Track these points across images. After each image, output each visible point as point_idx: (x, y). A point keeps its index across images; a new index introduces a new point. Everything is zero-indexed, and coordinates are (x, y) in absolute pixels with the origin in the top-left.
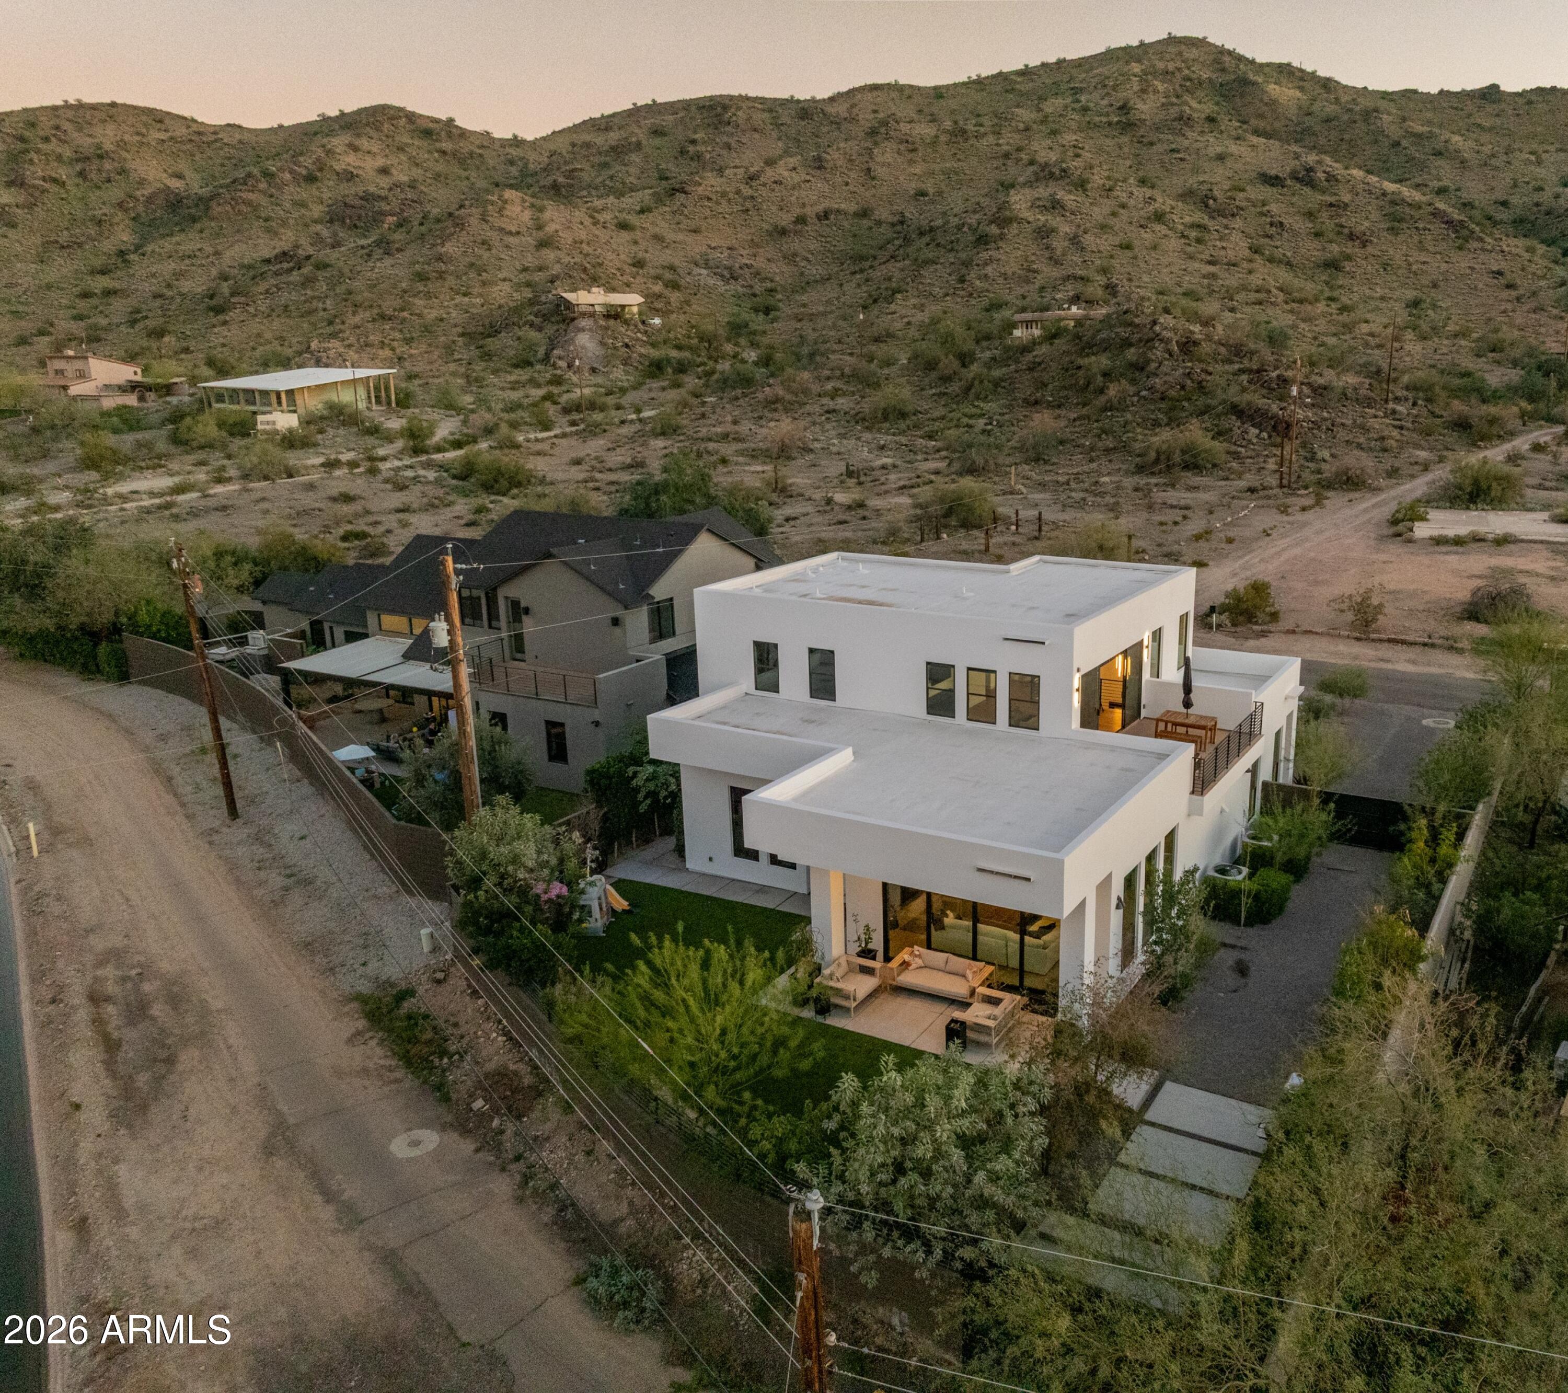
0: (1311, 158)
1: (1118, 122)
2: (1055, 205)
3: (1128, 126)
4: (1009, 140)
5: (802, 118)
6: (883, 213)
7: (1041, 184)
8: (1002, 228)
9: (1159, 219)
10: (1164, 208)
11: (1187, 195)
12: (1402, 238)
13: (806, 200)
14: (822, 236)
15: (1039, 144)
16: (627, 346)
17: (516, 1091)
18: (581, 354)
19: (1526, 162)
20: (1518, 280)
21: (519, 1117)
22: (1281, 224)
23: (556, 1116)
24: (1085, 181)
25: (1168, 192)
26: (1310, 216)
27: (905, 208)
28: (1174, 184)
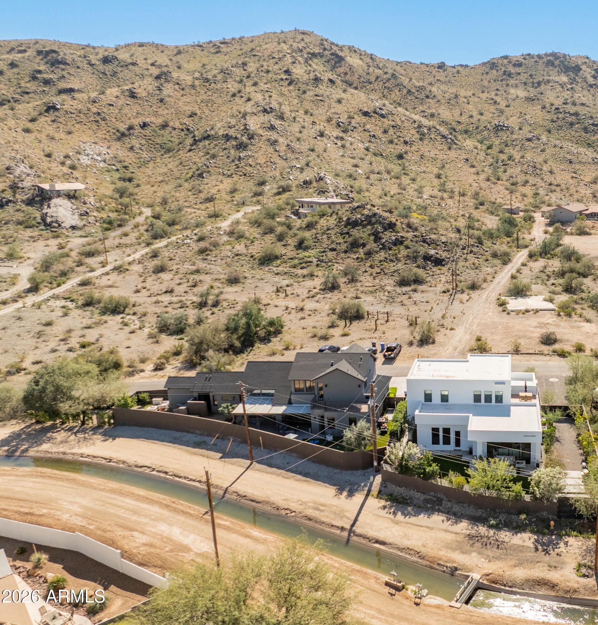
3: (291, 82)
4: (233, 86)
6: (175, 124)
7: (261, 114)
8: (250, 139)
9: (322, 135)
10: (322, 128)
11: (329, 120)
12: (426, 142)
13: (130, 115)
14: (145, 136)
15: (249, 89)
16: (87, 213)
17: (435, 502)
18: (64, 219)
19: (464, 102)
20: (475, 163)
21: (441, 505)
22: (374, 136)
23: (449, 503)
24: (282, 114)
25: (319, 118)
26: (385, 132)
27: (187, 121)
28: (321, 113)
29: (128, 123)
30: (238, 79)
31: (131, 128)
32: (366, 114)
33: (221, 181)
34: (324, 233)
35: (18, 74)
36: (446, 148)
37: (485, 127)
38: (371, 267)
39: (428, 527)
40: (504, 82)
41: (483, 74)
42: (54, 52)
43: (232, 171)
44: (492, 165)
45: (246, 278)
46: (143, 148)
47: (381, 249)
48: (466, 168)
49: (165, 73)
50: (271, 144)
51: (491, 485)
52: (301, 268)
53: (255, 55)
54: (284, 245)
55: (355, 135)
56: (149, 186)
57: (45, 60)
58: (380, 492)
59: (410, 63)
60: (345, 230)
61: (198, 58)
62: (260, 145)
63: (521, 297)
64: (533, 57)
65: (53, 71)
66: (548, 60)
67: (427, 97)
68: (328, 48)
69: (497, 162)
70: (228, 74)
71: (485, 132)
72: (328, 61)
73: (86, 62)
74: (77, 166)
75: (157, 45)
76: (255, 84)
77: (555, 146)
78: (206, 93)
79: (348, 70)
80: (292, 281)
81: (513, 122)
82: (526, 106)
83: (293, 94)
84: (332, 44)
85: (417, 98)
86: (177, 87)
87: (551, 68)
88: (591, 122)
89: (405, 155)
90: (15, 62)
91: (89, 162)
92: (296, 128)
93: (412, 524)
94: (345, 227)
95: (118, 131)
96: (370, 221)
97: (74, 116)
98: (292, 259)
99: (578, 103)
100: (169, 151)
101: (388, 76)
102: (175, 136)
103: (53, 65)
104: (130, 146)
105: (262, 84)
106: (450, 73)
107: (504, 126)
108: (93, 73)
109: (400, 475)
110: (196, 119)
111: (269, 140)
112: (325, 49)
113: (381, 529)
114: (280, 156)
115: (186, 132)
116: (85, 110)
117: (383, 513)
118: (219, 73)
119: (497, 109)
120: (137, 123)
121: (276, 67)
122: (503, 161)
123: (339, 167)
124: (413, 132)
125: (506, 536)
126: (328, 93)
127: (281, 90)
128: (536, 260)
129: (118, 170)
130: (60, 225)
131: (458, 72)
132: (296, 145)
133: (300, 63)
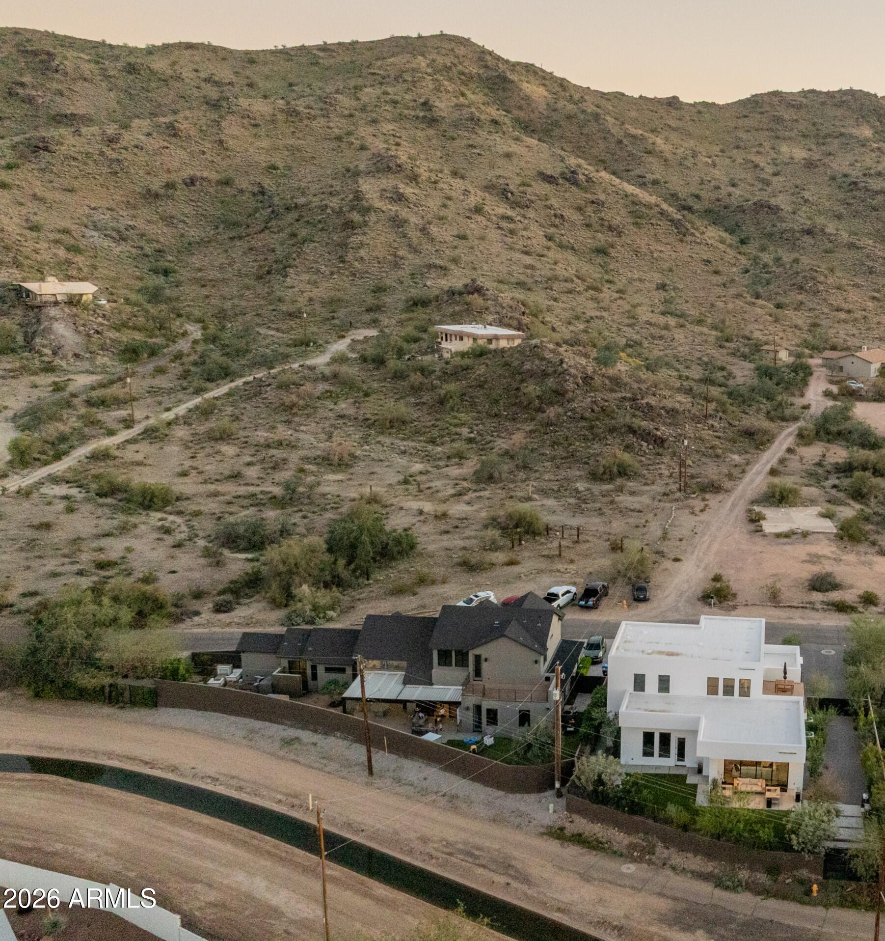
0: (573, 161)
1: (424, 117)
2: (399, 198)
3: (433, 122)
4: (338, 125)
5: (129, 73)
6: (243, 183)
7: (383, 175)
9: (478, 212)
10: (479, 201)
11: (491, 188)
12: (643, 230)
13: (169, 165)
15: (363, 129)
16: (99, 332)
17: (644, 848)
18: (63, 343)
19: (707, 164)
20: (721, 268)
21: (654, 854)
22: (562, 216)
23: (666, 851)
24: (416, 175)
25: (475, 184)
26: (580, 210)
27: (261, 179)
28: (478, 176)
29: (165, 178)
31: (169, 186)
32: (549, 179)
33: (315, 284)
36: (675, 241)
37: (739, 207)
40: (772, 134)
41: (738, 119)
42: (46, 53)
43: (333, 268)
44: (747, 271)
48: (707, 275)
50: (397, 226)
52: (443, 444)
53: (374, 74)
54: (417, 404)
55: (532, 213)
56: (197, 287)
59: (624, 95)
60: (514, 384)
62: (379, 226)
64: (820, 96)
65: (43, 85)
66: (843, 102)
67: (649, 153)
68: (493, 66)
69: (756, 268)
70: (331, 104)
71: (739, 216)
72: (492, 88)
74: (82, 247)
75: (215, 48)
76: (374, 123)
80: (428, 465)
81: (785, 201)
82: (805, 175)
83: (435, 142)
84: (500, 59)
86: (246, 121)
89: (609, 250)
92: (437, 199)
98: (428, 427)
105: (384, 124)
107: (769, 208)
109: (595, 806)
111: (394, 219)
112: (488, 68)
113: (565, 889)
114: (410, 246)
115: (259, 197)
116: (95, 154)
119: (759, 179)
120: (180, 180)
121: (408, 97)
122: (765, 266)
123: (505, 269)
124: (625, 212)
126: (490, 143)
127: (416, 135)
128: (811, 444)
130: (55, 352)
132: (436, 229)
133: (447, 91)
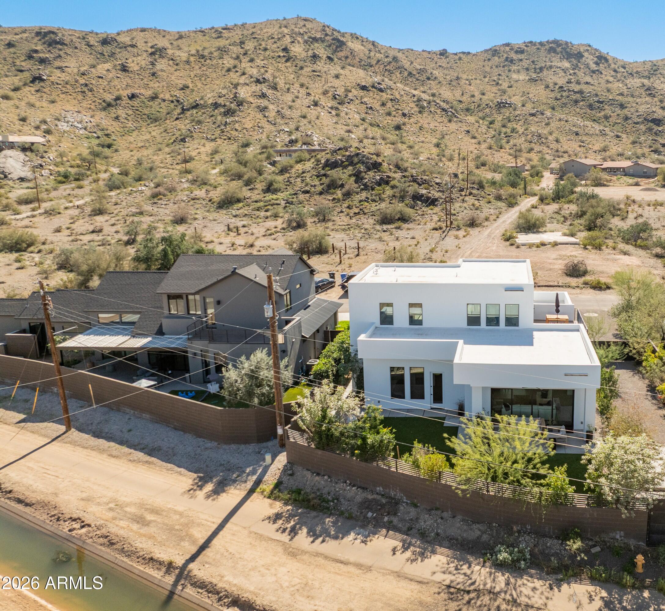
0: (379, 78)
1: (284, 56)
3: (289, 58)
4: (229, 62)
6: (166, 96)
7: (253, 85)
8: (238, 106)
9: (316, 104)
10: (317, 99)
11: (325, 93)
12: (425, 115)
13: (119, 87)
14: (133, 106)
15: (245, 64)
16: (41, 166)
17: (383, 506)
18: (12, 171)
19: (465, 84)
20: (476, 135)
21: (395, 514)
22: (371, 108)
23: (412, 510)
24: (275, 84)
25: (315, 91)
26: (383, 104)
27: (178, 93)
28: (317, 88)
29: (116, 94)
30: (234, 56)
31: (118, 98)
32: (364, 88)
33: (204, 145)
34: (298, 177)
35: (15, 53)
36: (446, 120)
37: (487, 105)
38: (349, 207)
39: (359, 566)
40: (506, 68)
41: (485, 60)
42: (53, 33)
43: (217, 135)
44: (494, 136)
45: (195, 219)
46: (129, 118)
47: (362, 190)
48: (467, 139)
49: (160, 50)
50: (261, 111)
51: (500, 472)
52: (266, 211)
53: (255, 38)
54: (250, 189)
55: (352, 106)
56: (127, 152)
57: (43, 41)
58: (278, 485)
59: (412, 50)
60: (323, 172)
61: (199, 42)
62: (249, 111)
63: (534, 233)
64: (535, 45)
65: (49, 51)
66: (551, 47)
67: (428, 79)
68: (330, 33)
69: (499, 135)
70: (225, 51)
71: (487, 110)
72: (329, 46)
73: (84, 43)
74: (54, 131)
75: (159, 30)
76: (252, 60)
77: (560, 120)
78: (200, 68)
79: (349, 54)
80: (250, 223)
81: (516, 100)
82: (528, 86)
83: (290, 70)
84: (334, 30)
85: (418, 80)
86: (171, 62)
87: (553, 54)
88: (596, 99)
89: (402, 127)
90: (12, 42)
91: (68, 129)
92: (289, 98)
93: (326, 557)
94: (323, 169)
95: (104, 101)
96: (352, 162)
97: (60, 86)
98: (256, 202)
99: (582, 82)
100: (156, 120)
101: (389, 59)
102: (164, 107)
103: (50, 45)
104: (115, 115)
105: (258, 61)
106: (452, 60)
107: (507, 103)
108: (91, 54)
109: (320, 452)
110: (188, 91)
111: (258, 107)
112: (327, 35)
113: (254, 569)
114: (268, 121)
115: (176, 103)
116: (72, 82)
117: (270, 529)
118: (216, 51)
119: (499, 90)
120: (125, 95)
121: (275, 46)
122: (505, 133)
123: (331, 133)
124: (413, 105)
125: (534, 589)
126: (325, 69)
127: (278, 66)
128: (548, 204)
129: (98, 137)
130: (6, 177)
131: (460, 59)
132: (287, 112)
133: (299, 42)
